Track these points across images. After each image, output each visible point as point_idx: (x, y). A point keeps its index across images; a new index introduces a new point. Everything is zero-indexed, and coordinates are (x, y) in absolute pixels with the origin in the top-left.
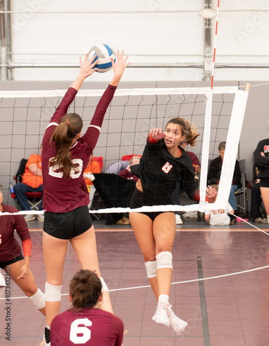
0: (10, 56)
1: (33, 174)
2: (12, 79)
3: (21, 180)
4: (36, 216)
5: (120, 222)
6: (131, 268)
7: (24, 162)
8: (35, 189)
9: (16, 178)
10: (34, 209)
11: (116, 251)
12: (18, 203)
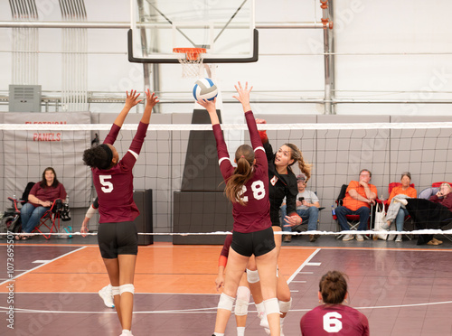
0: (333, 93)
1: (352, 198)
2: (335, 113)
3: (342, 203)
4: (355, 236)
5: (430, 242)
6: (440, 285)
7: (344, 188)
8: (355, 212)
9: (337, 202)
10: (353, 229)
11: (427, 269)
12: (339, 224)
